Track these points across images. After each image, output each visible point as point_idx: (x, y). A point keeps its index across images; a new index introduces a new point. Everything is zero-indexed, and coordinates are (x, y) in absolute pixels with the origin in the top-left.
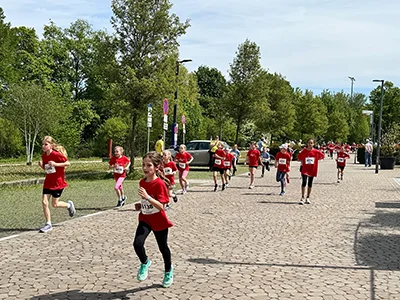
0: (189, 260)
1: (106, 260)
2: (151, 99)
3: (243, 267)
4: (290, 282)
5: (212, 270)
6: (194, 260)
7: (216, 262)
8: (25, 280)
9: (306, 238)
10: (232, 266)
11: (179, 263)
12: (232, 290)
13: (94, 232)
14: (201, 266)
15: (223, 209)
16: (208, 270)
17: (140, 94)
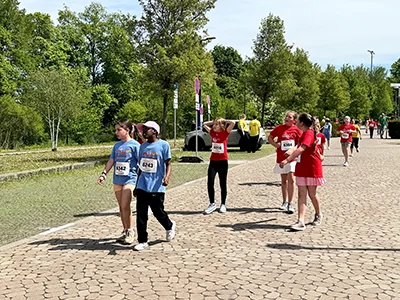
0: (269, 246)
1: (178, 249)
3: (333, 254)
4: (394, 270)
5: (302, 258)
6: (274, 246)
7: (298, 247)
8: (101, 273)
10: (319, 252)
11: (259, 251)
12: (336, 281)
14: (284, 252)
16: (295, 258)
17: (170, 73)
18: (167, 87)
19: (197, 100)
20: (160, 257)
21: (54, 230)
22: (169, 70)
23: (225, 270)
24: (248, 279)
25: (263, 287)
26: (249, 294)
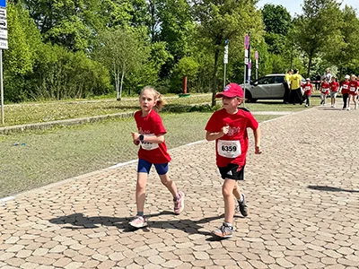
0: (310, 187)
2: (233, 34)
5: (341, 199)
6: (315, 188)
7: (339, 190)
8: (160, 201)
11: (300, 191)
13: (202, 159)
14: (324, 194)
15: (318, 139)
16: (335, 199)
17: (222, 30)
18: (219, 43)
19: (246, 55)
20: (210, 191)
21: (120, 164)
22: (221, 28)
23: (268, 205)
24: (290, 214)
25: (303, 221)
26: (290, 226)
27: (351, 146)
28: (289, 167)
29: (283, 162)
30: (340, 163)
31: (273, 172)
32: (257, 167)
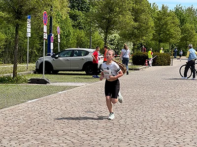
2: (32, 11)
9: (181, 132)
19: (45, 30)
27: (128, 114)
28: (70, 134)
29: (66, 130)
30: (115, 130)
31: (55, 140)
32: (41, 136)
